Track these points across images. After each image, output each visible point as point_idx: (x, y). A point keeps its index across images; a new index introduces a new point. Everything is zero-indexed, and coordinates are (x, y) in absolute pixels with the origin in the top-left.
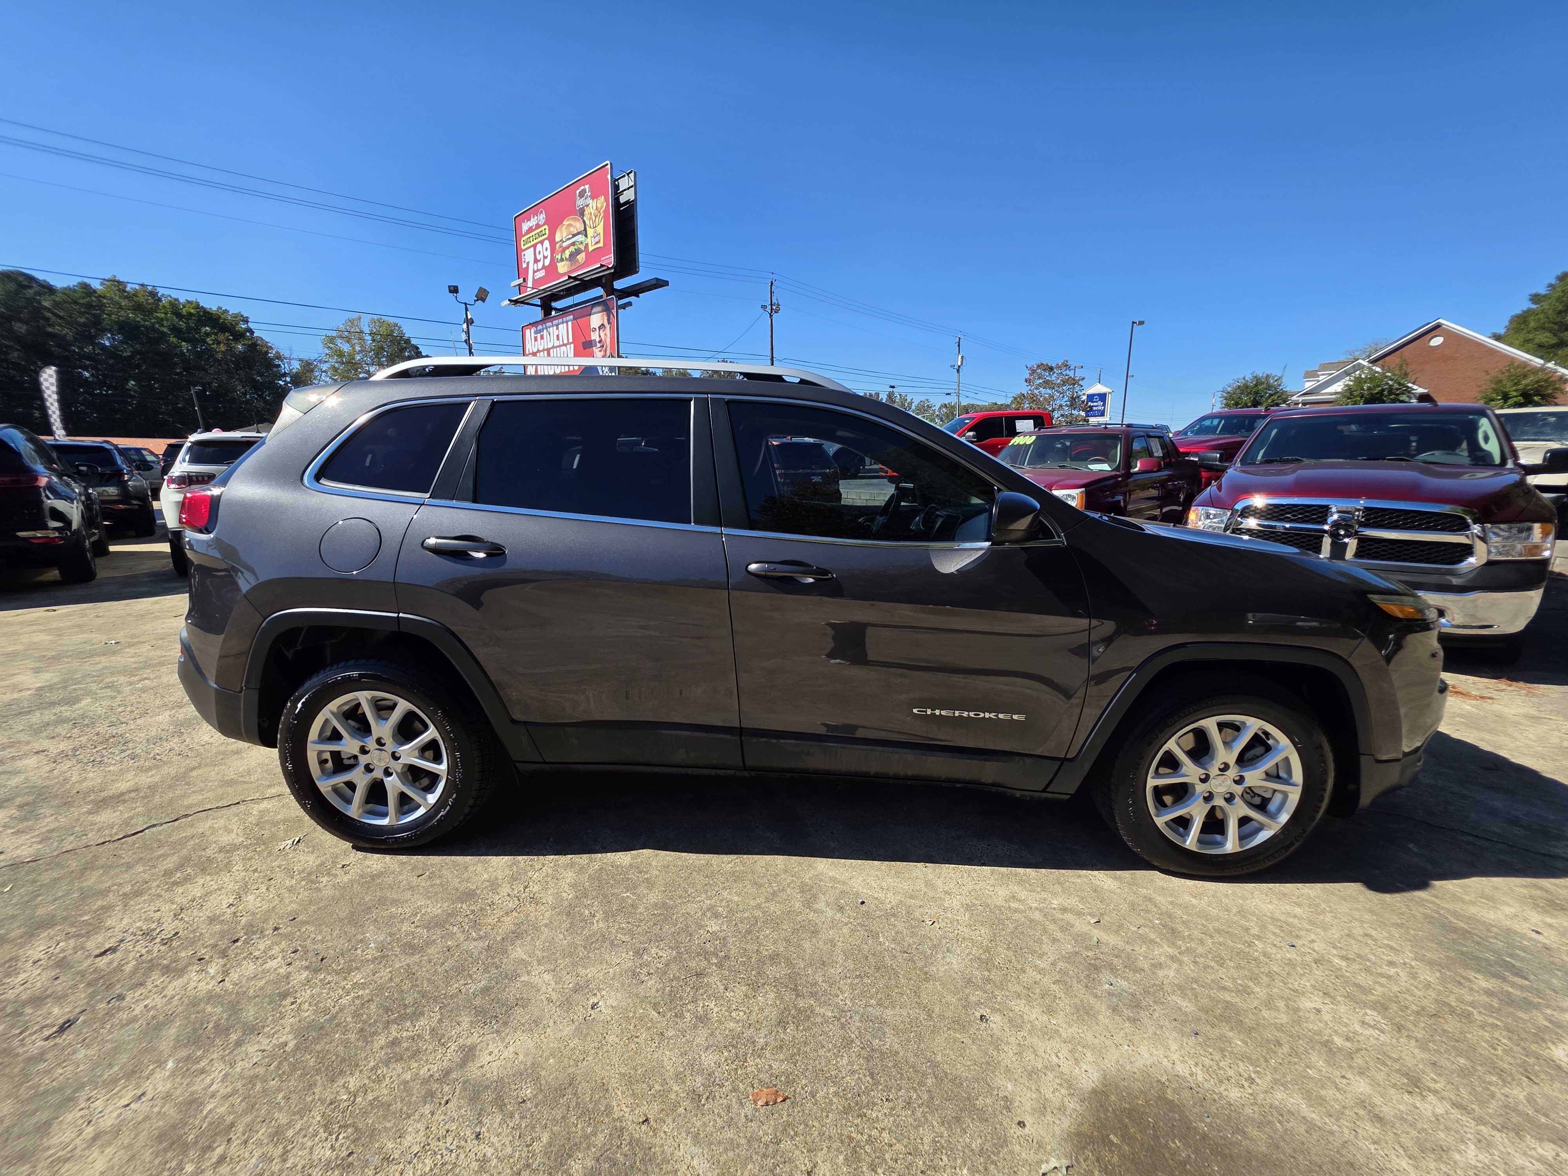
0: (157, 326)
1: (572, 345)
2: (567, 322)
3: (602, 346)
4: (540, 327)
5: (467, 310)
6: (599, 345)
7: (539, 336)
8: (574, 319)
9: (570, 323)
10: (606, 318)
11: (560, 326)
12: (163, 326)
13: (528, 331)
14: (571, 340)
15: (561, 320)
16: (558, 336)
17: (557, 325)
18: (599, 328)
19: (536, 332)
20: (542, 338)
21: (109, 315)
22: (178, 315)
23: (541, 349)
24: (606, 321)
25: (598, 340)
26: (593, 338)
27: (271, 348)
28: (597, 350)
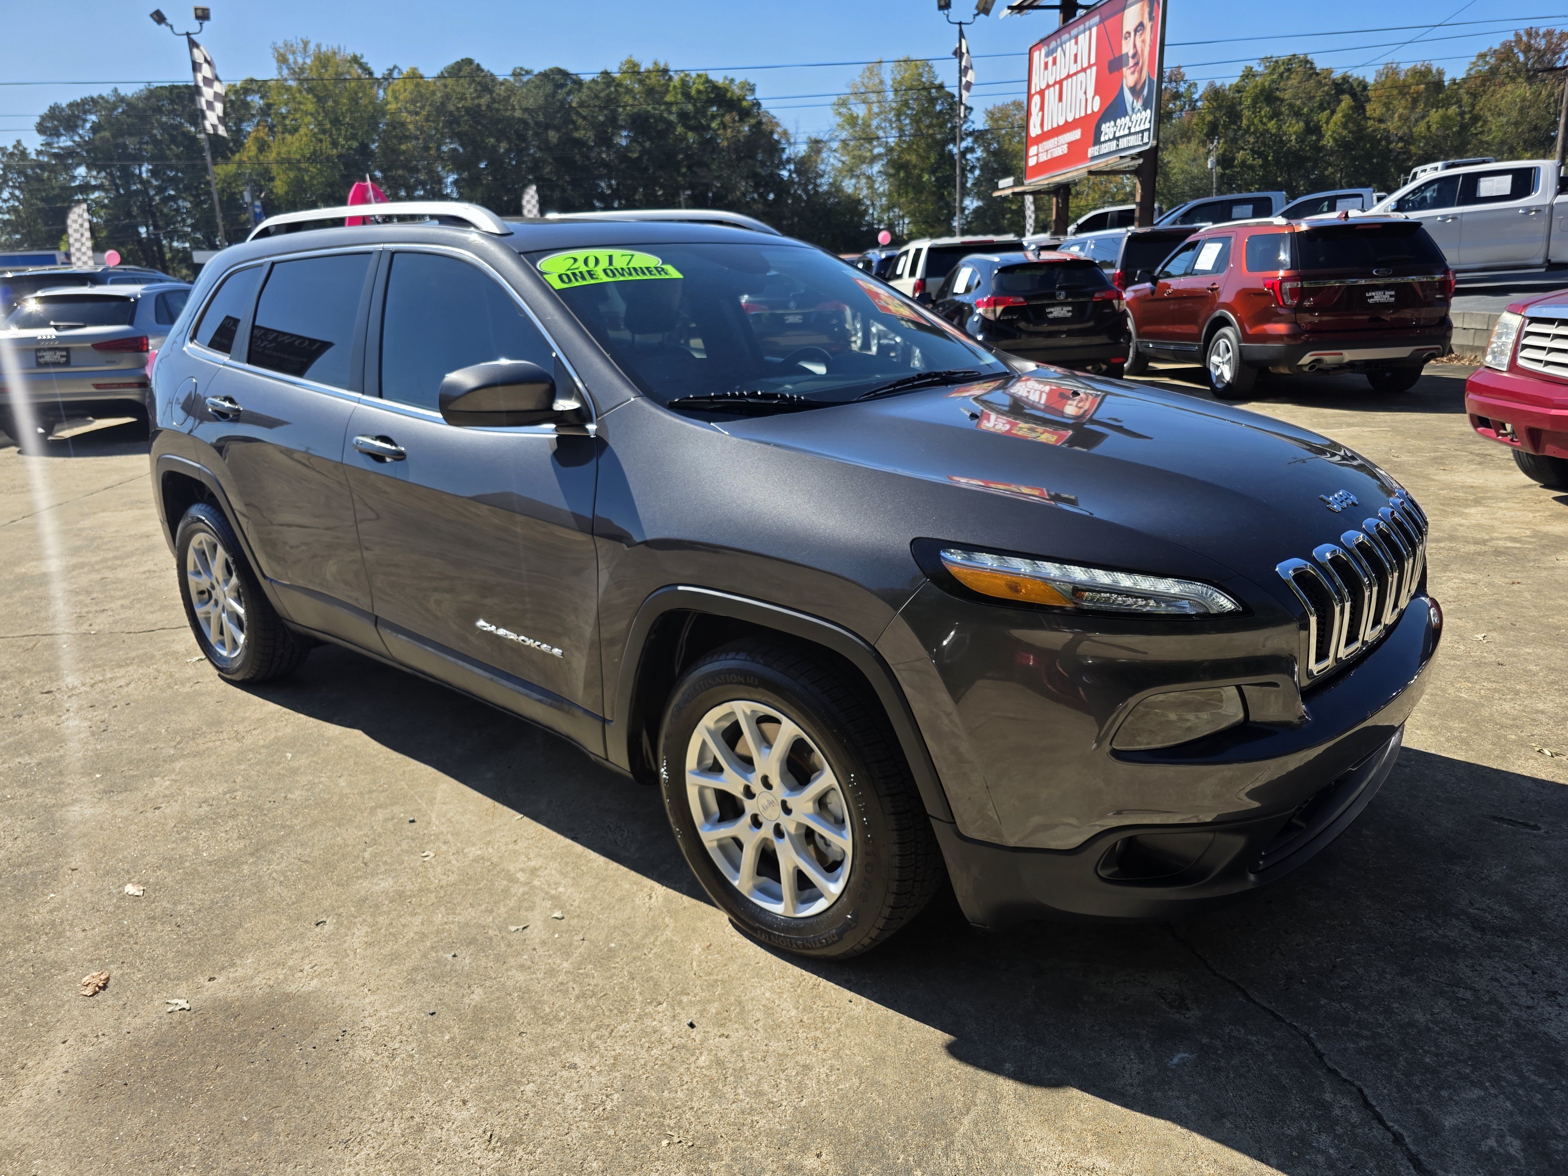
0: (665, 115)
1: (1094, 69)
2: (1090, 29)
3: (1136, 64)
4: (1053, 44)
5: (962, 35)
6: (1131, 62)
7: (1050, 59)
8: (1102, 21)
9: (1094, 30)
10: (1147, 10)
11: (1081, 37)
12: (670, 113)
13: (1036, 54)
14: (1093, 61)
15: (1081, 27)
16: (1076, 55)
17: (1076, 37)
18: (1136, 31)
19: (1047, 55)
20: (1054, 63)
21: (624, 107)
22: (687, 95)
23: (1051, 83)
24: (1146, 16)
25: (1131, 53)
26: (1124, 51)
27: (777, 124)
28: (1129, 72)
